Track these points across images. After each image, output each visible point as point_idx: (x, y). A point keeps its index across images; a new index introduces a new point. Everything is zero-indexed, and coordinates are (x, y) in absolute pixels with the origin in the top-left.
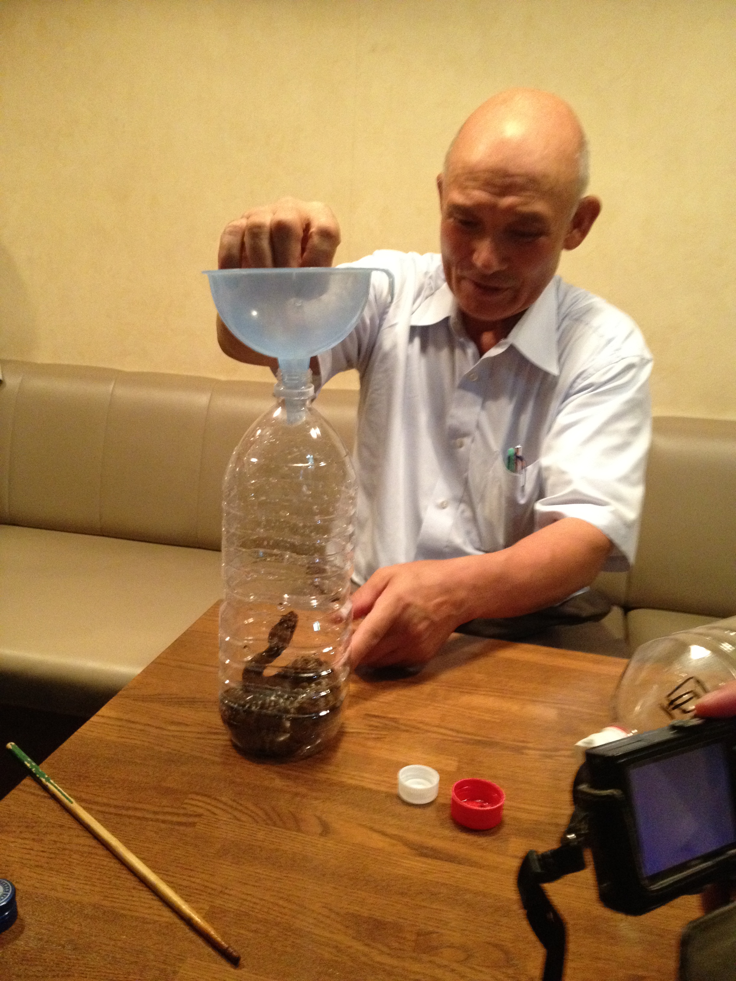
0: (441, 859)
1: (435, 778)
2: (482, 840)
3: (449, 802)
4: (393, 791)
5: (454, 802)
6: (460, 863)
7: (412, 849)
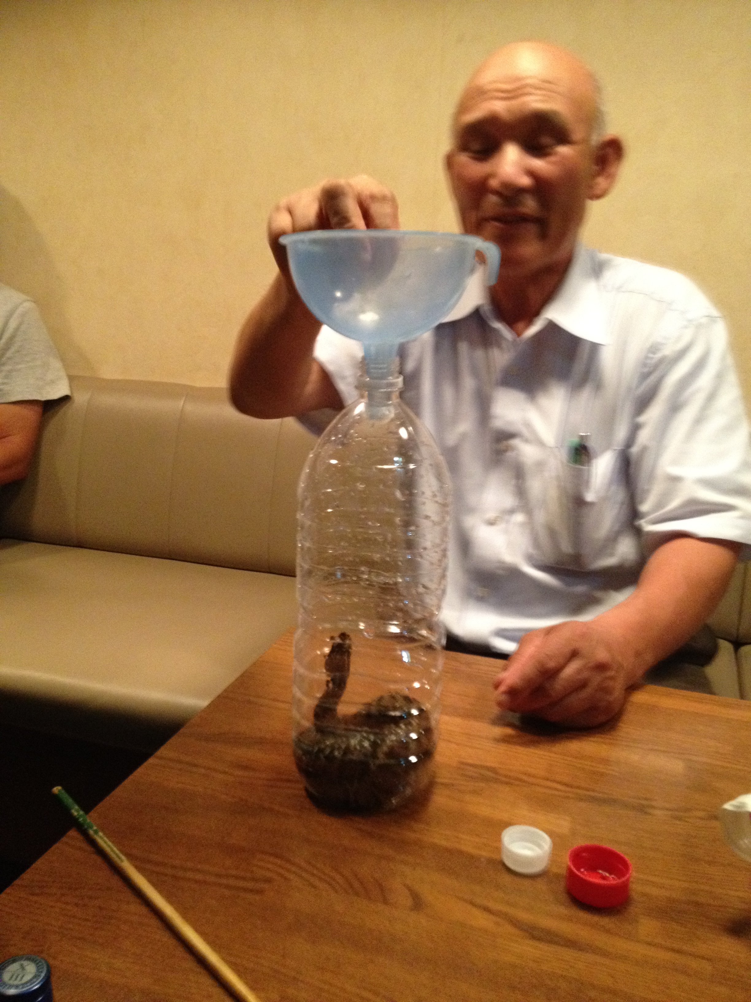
0: (557, 943)
1: (546, 843)
2: (605, 921)
3: (564, 872)
4: (495, 856)
5: (571, 873)
6: (580, 950)
7: (522, 930)
